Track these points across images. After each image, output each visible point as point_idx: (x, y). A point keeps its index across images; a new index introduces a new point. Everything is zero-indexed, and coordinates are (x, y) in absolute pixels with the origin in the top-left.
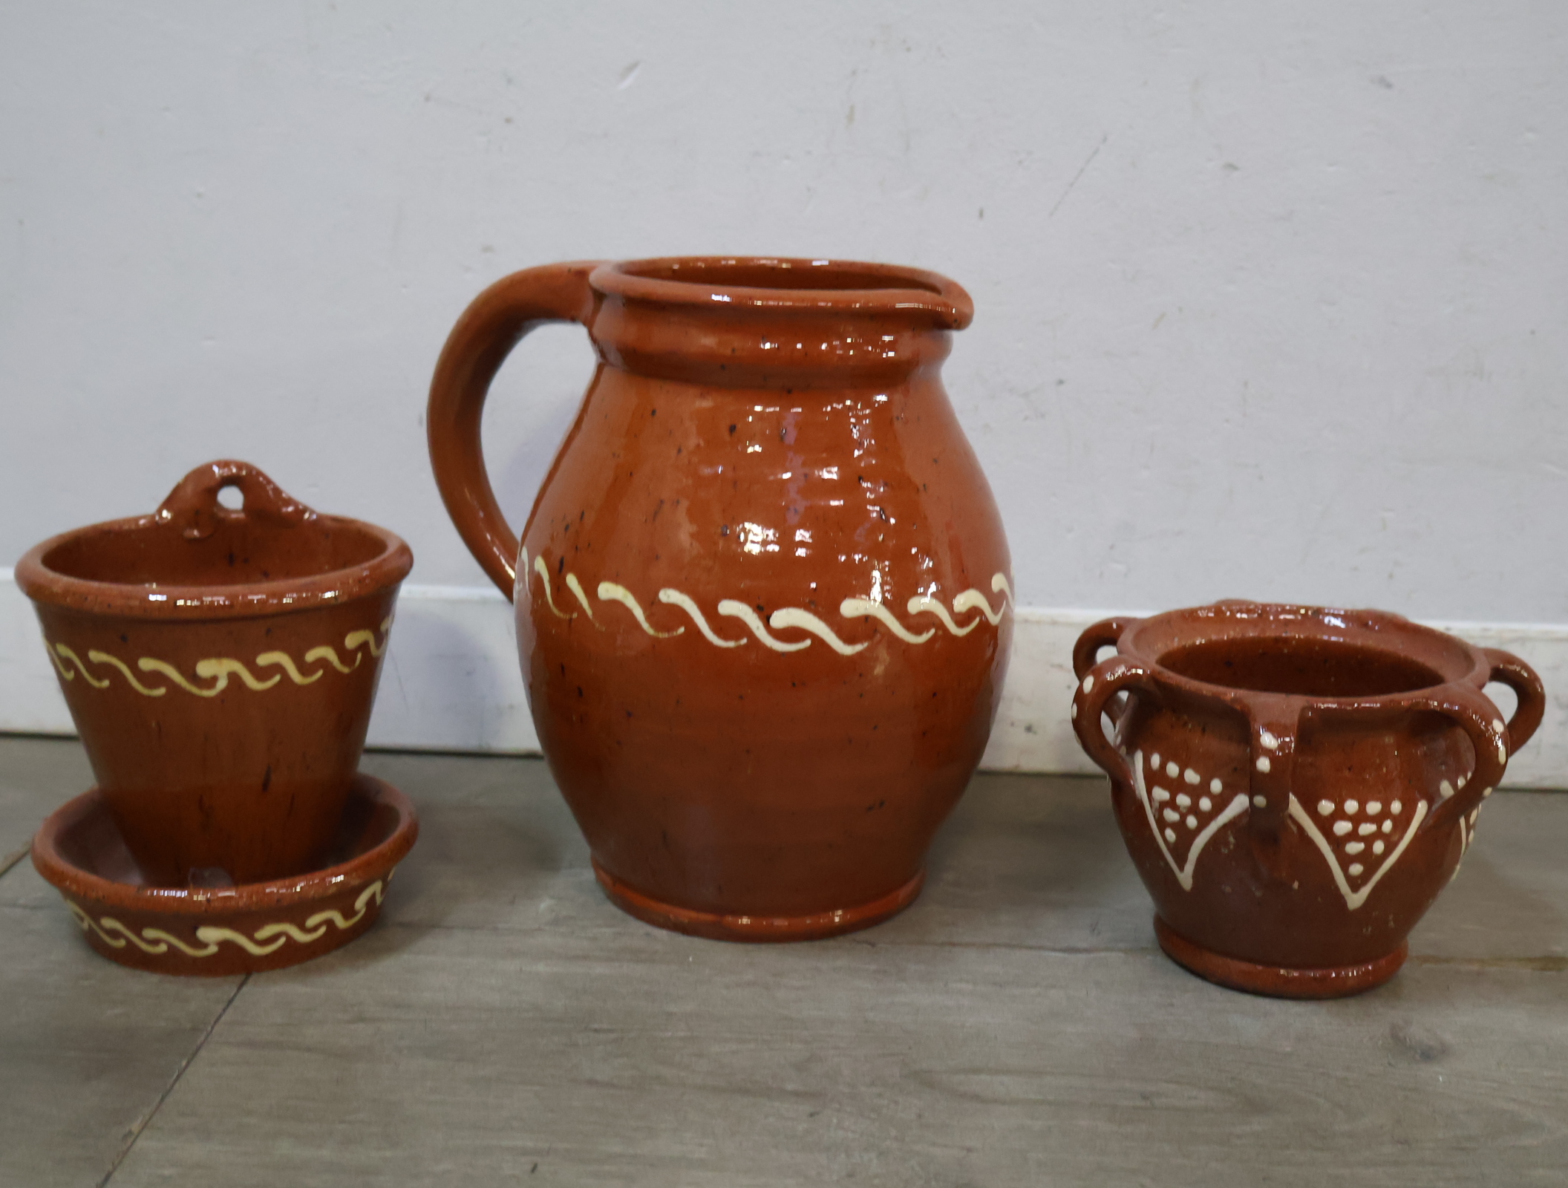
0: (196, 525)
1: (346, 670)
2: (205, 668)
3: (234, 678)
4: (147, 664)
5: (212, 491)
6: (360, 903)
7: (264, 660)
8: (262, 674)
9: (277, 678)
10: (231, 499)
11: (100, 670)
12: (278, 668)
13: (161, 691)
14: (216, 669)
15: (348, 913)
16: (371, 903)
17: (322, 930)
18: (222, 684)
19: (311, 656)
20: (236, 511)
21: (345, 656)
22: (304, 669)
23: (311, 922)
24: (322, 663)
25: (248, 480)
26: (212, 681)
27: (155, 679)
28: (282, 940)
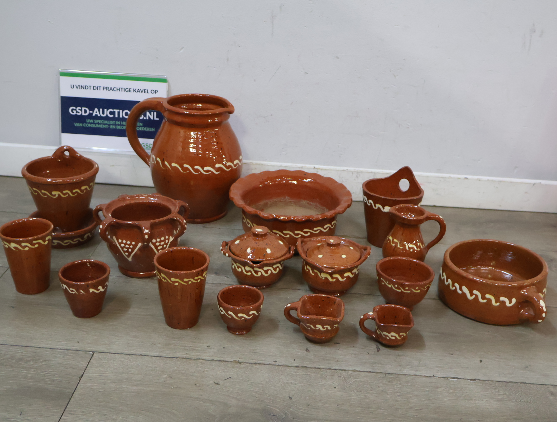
0: (60, 159)
1: (82, 193)
2: (54, 193)
3: (59, 195)
4: (43, 191)
5: (63, 152)
6: (86, 236)
7: (64, 192)
8: (64, 194)
9: (67, 195)
10: (67, 153)
11: (36, 192)
12: (67, 193)
13: (46, 196)
14: (56, 193)
15: (83, 238)
16: (88, 236)
17: (77, 242)
18: (57, 196)
19: (74, 191)
20: (68, 156)
21: (82, 191)
22: (73, 193)
23: (75, 240)
24: (77, 192)
25: (70, 150)
26: (55, 195)
27: (45, 194)
28: (69, 243)
